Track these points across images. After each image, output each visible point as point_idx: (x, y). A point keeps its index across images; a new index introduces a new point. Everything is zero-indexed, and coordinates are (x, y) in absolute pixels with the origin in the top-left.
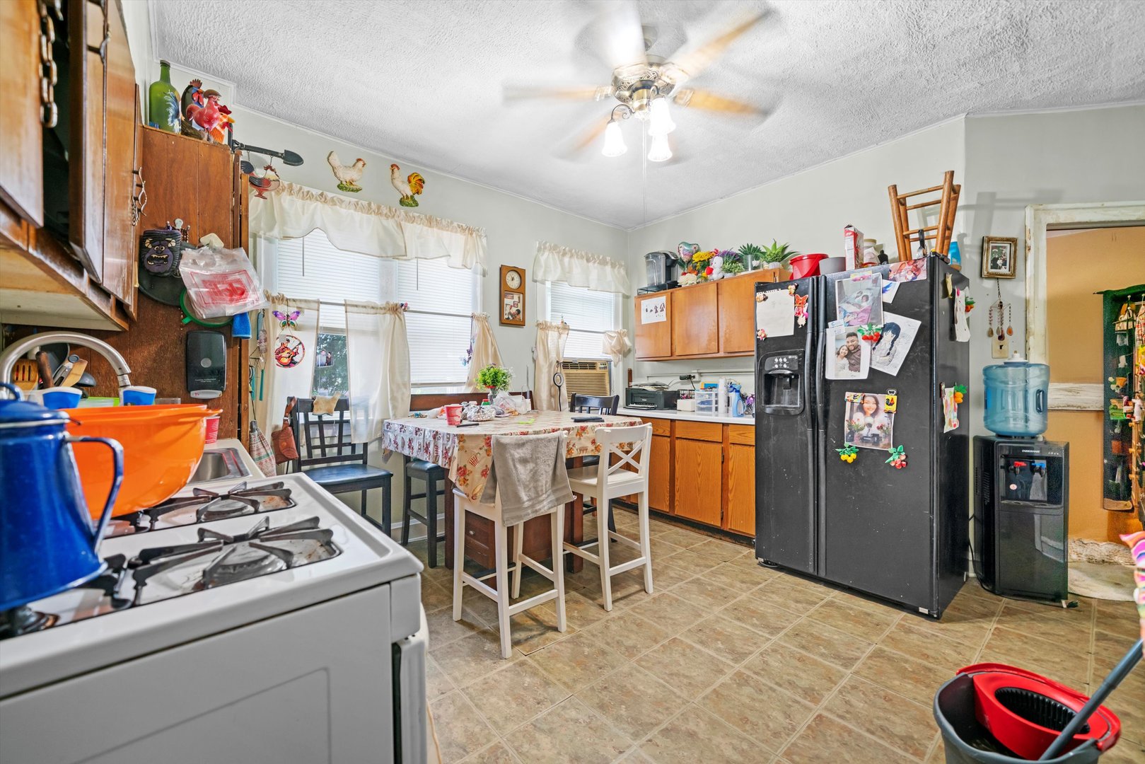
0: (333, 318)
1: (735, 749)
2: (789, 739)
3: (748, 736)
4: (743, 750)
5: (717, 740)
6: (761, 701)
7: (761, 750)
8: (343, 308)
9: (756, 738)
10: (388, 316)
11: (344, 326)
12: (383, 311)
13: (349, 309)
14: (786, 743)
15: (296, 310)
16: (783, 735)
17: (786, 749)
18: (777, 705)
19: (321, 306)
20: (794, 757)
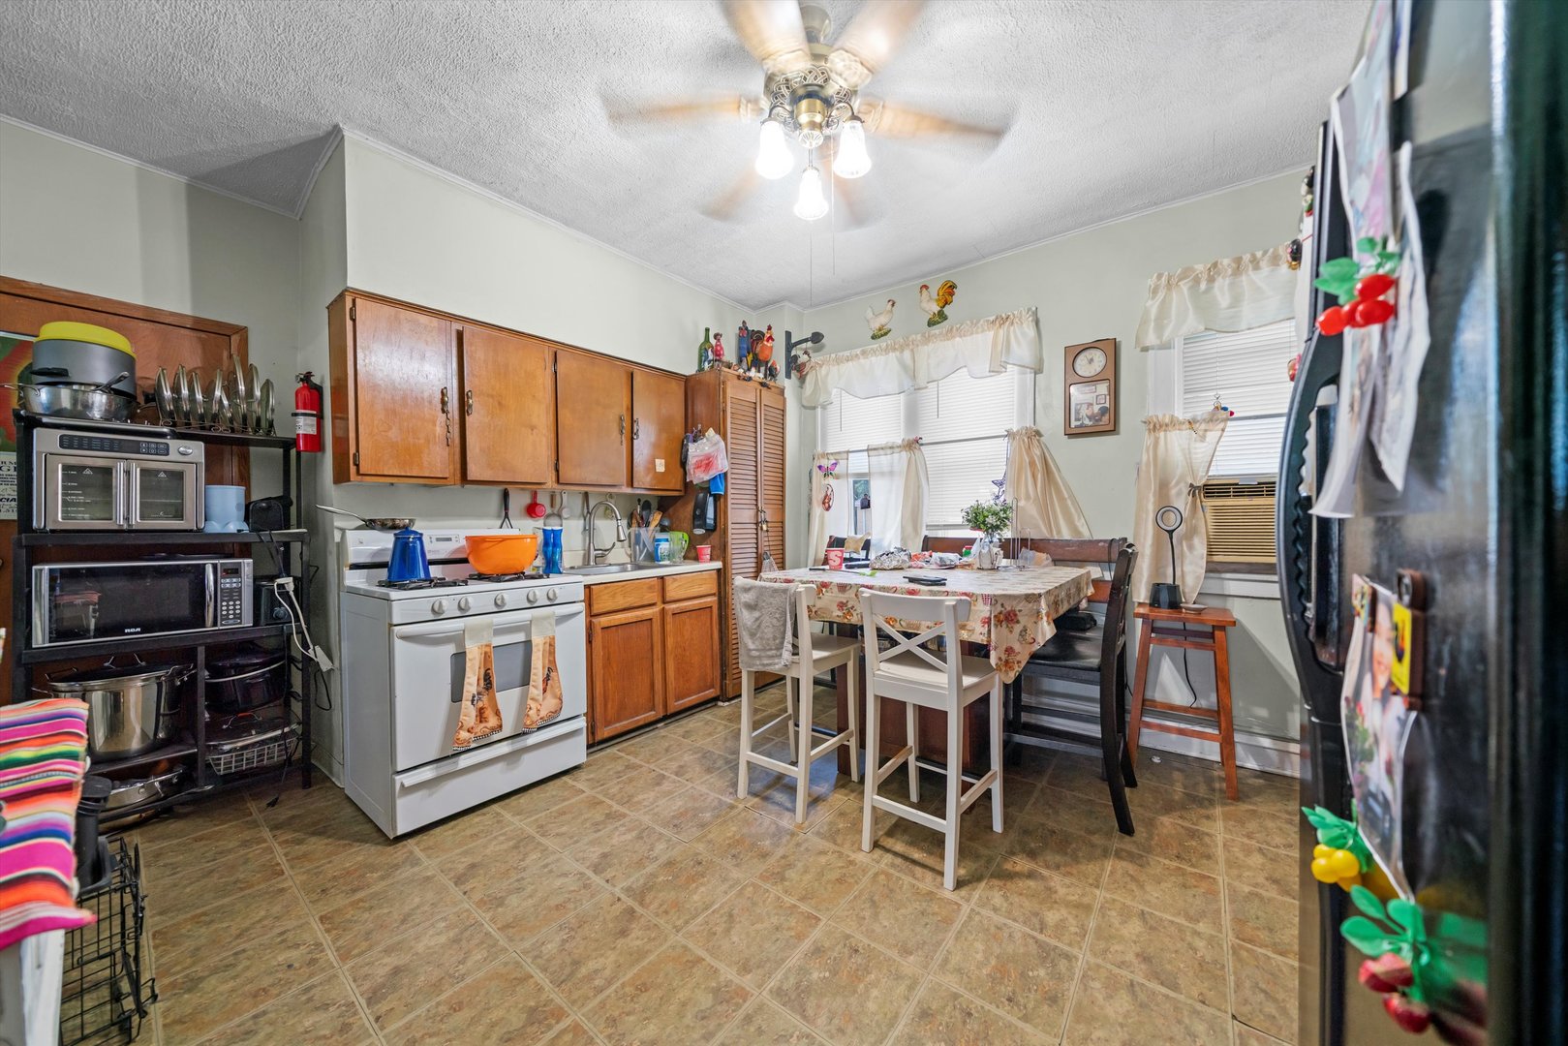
0: (858, 464)
1: (596, 971)
2: (601, 1037)
3: (614, 987)
4: (593, 979)
5: (612, 957)
6: (681, 1015)
7: (589, 998)
8: (866, 453)
9: (609, 996)
10: (904, 453)
11: (867, 471)
12: (899, 449)
13: (871, 453)
14: (595, 1030)
15: (834, 461)
16: (610, 1031)
17: (586, 1028)
18: (670, 1035)
19: (850, 455)
20: (571, 1035)
